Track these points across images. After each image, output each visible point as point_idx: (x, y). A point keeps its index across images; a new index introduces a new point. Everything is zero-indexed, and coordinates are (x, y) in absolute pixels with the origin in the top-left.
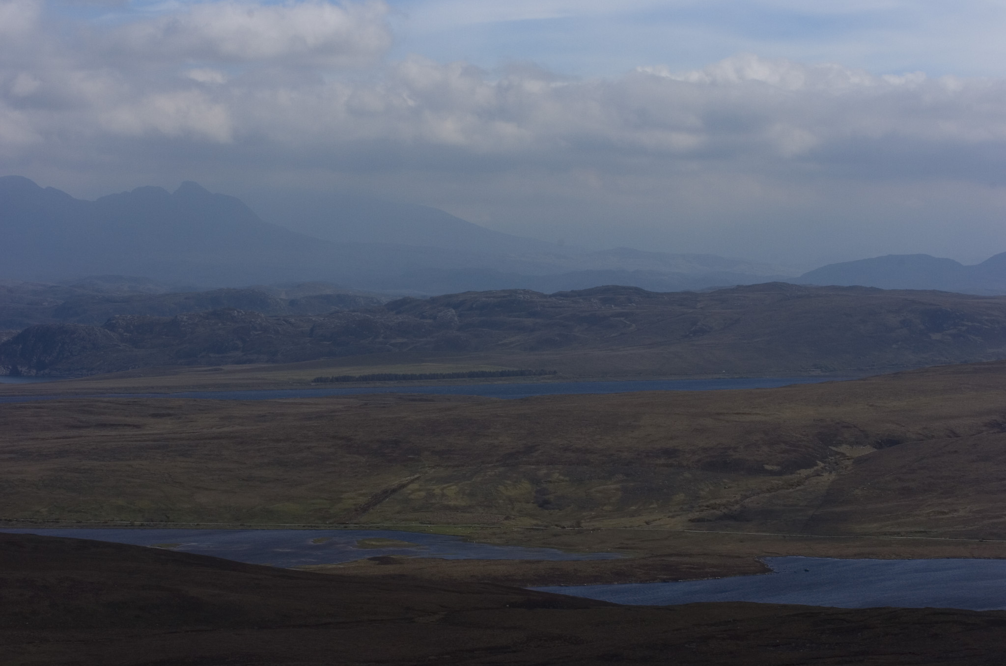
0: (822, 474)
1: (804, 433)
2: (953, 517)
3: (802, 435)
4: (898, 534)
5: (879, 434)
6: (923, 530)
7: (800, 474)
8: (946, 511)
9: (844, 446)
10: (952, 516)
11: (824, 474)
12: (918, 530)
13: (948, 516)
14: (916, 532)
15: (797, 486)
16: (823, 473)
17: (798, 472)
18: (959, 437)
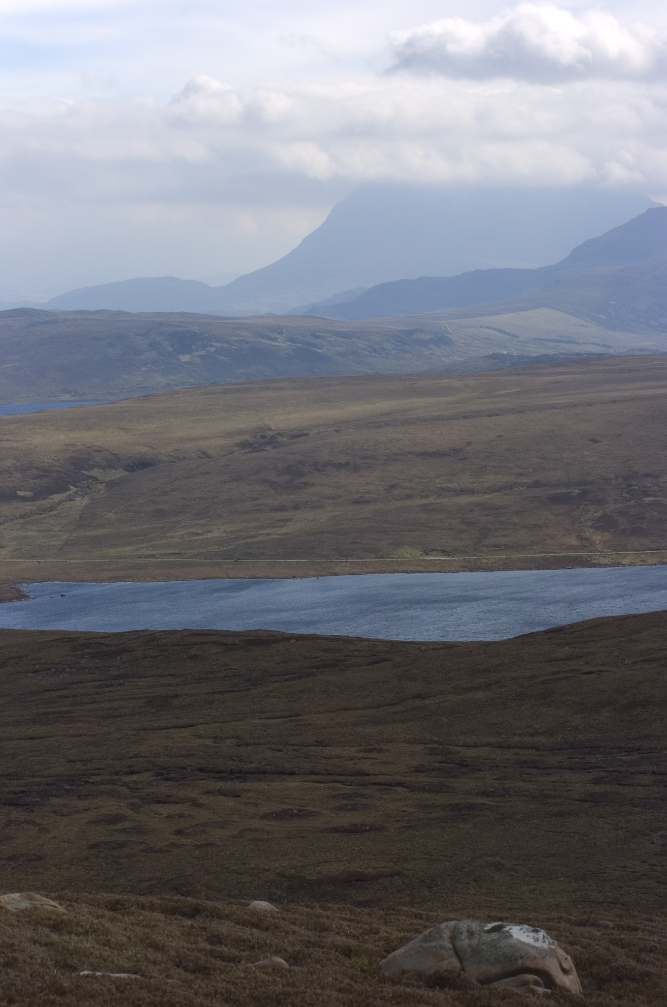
0: (75, 499)
1: (56, 458)
2: (208, 538)
3: (54, 460)
4: (153, 556)
5: (130, 457)
6: (178, 552)
7: (53, 499)
8: (200, 532)
9: (96, 470)
10: (206, 537)
11: (77, 499)
12: (172, 551)
13: (202, 537)
14: (170, 554)
15: (50, 511)
16: (75, 497)
17: (51, 497)
18: (211, 458)
